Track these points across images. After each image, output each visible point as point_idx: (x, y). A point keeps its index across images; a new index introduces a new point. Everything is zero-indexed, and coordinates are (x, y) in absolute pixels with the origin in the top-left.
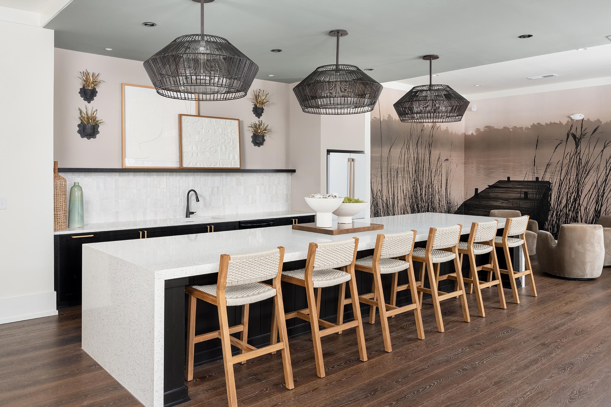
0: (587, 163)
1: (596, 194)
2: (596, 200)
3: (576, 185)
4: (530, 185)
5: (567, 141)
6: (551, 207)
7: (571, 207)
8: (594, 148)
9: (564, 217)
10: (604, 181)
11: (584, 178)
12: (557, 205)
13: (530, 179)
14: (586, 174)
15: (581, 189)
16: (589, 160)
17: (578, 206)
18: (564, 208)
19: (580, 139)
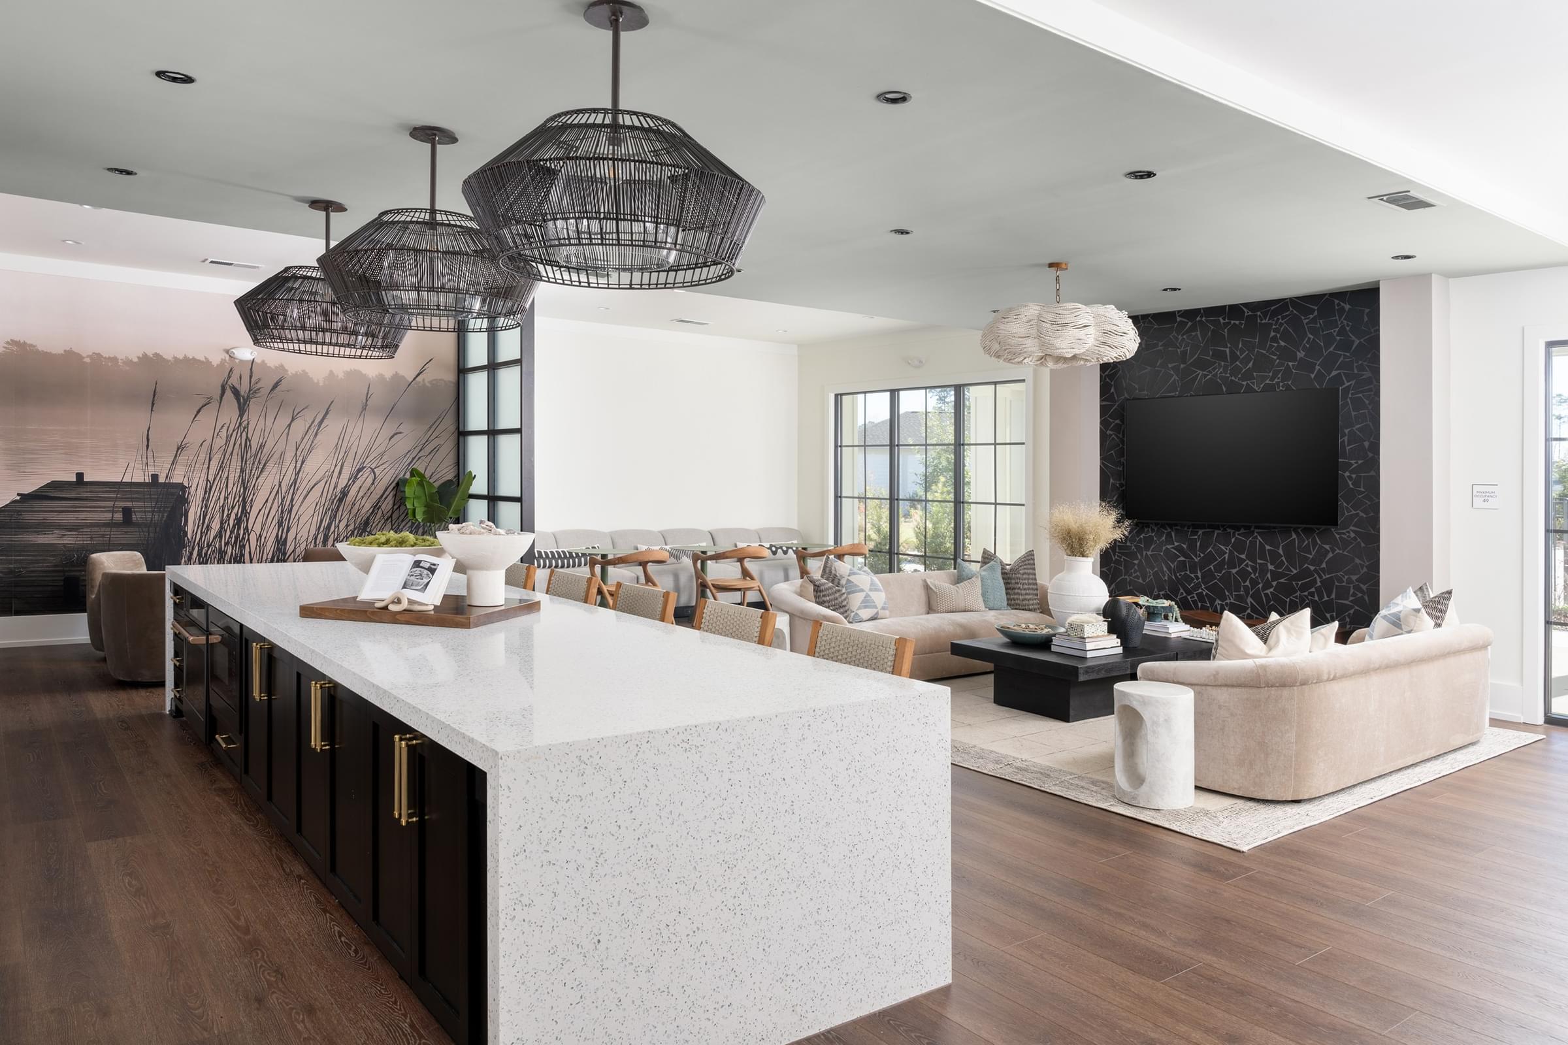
0: (262, 446)
1: (279, 507)
2: (279, 520)
3: (240, 491)
4: (138, 492)
5: (221, 400)
6: (188, 539)
7: (230, 537)
9: (216, 557)
10: (292, 483)
11: (255, 476)
12: (201, 533)
14: (260, 470)
15: (250, 499)
16: (264, 442)
17: (244, 534)
18: (215, 538)
19: (247, 399)
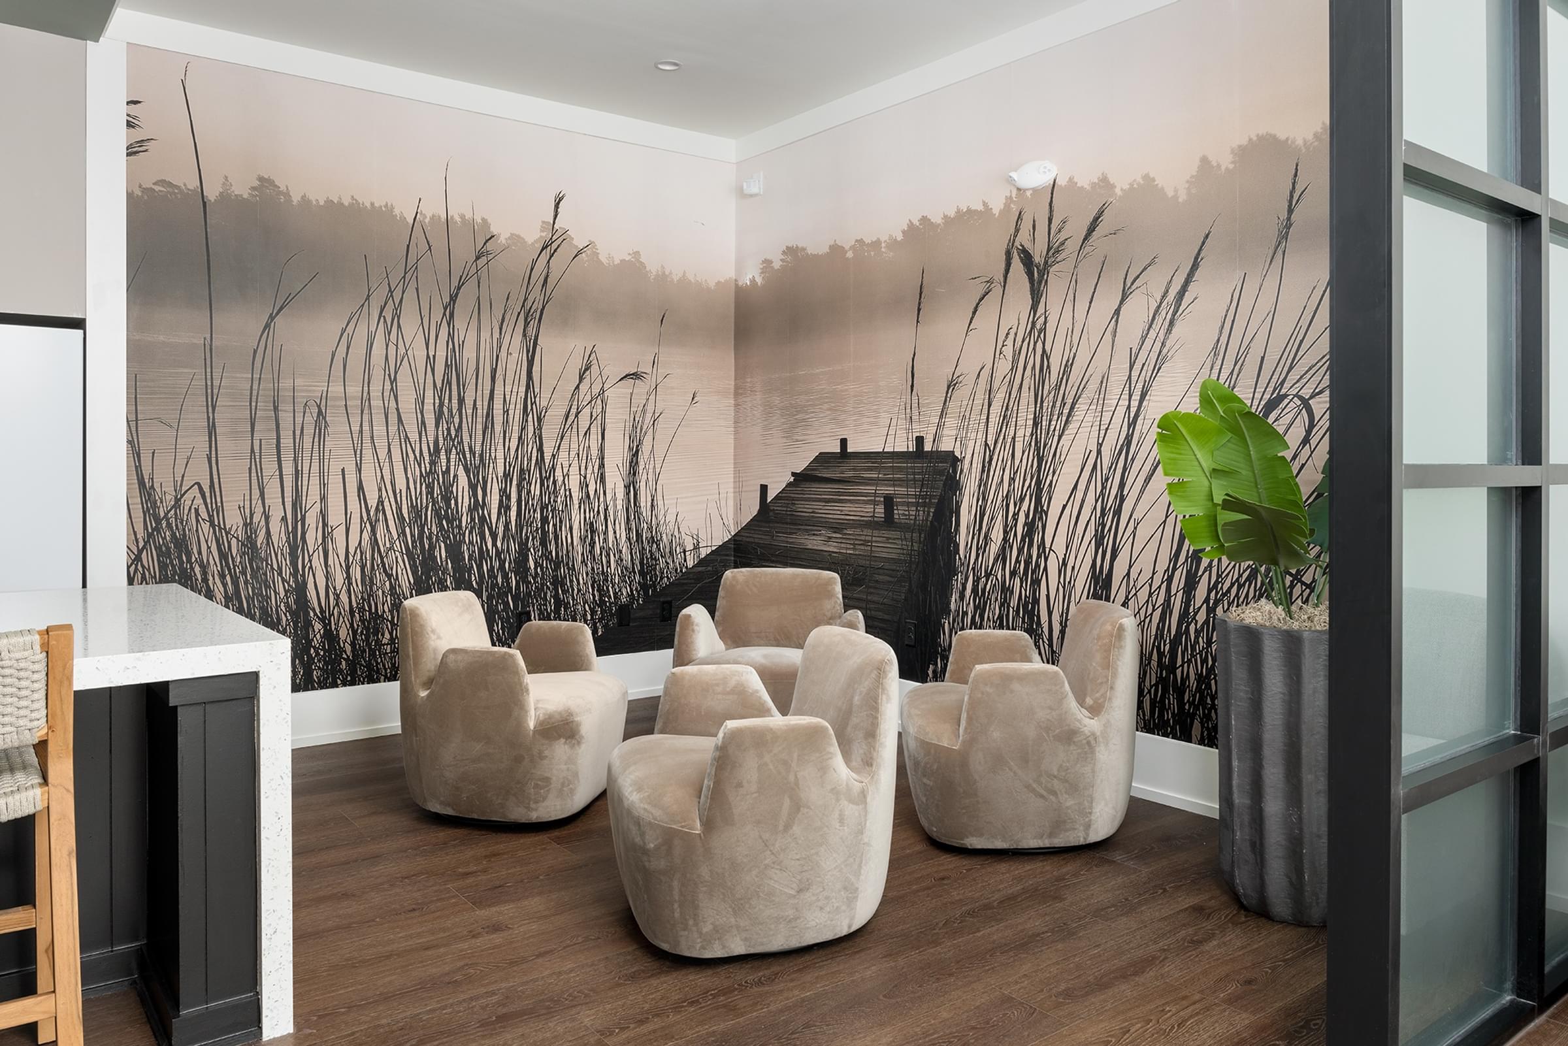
0: (1068, 366)
1: (1097, 501)
2: (1096, 531)
3: (1032, 466)
4: (900, 469)
5: (1005, 282)
6: (960, 558)
7: (1018, 561)
8: (1091, 303)
9: (997, 599)
10: (1122, 445)
11: (1057, 433)
12: (978, 549)
13: (901, 447)
14: (1064, 419)
15: (1048, 482)
16: (1072, 355)
17: (1039, 556)
18: (996, 560)
19: (1045, 269)
